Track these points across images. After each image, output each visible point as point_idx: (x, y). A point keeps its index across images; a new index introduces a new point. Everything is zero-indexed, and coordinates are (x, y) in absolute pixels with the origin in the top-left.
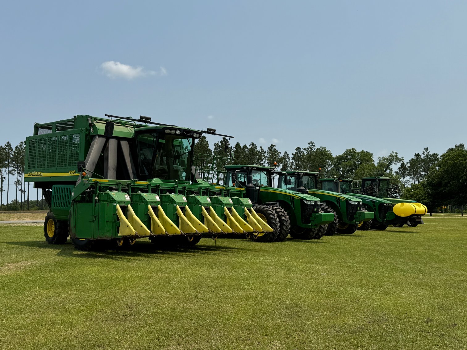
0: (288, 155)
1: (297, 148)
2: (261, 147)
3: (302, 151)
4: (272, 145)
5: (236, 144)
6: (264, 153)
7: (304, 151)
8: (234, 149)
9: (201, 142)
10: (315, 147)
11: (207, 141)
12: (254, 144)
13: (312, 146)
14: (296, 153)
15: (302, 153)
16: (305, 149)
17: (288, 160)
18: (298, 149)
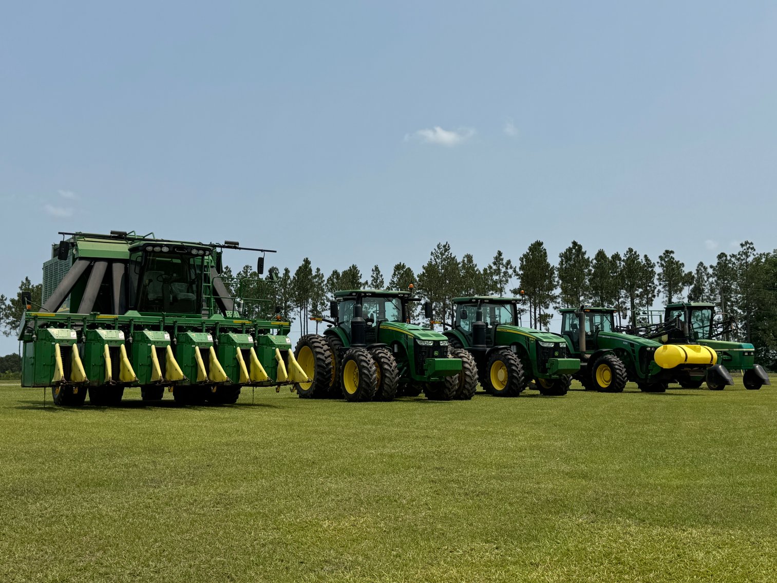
0: (705, 268)
1: (719, 254)
2: (646, 256)
3: (730, 260)
4: (667, 252)
5: (597, 252)
6: (652, 267)
7: (733, 259)
8: (595, 261)
9: (533, 252)
10: (755, 250)
11: (545, 250)
12: (634, 251)
13: (748, 249)
14: (718, 263)
15: (730, 263)
16: (734, 256)
17: (706, 279)
18: (722, 255)
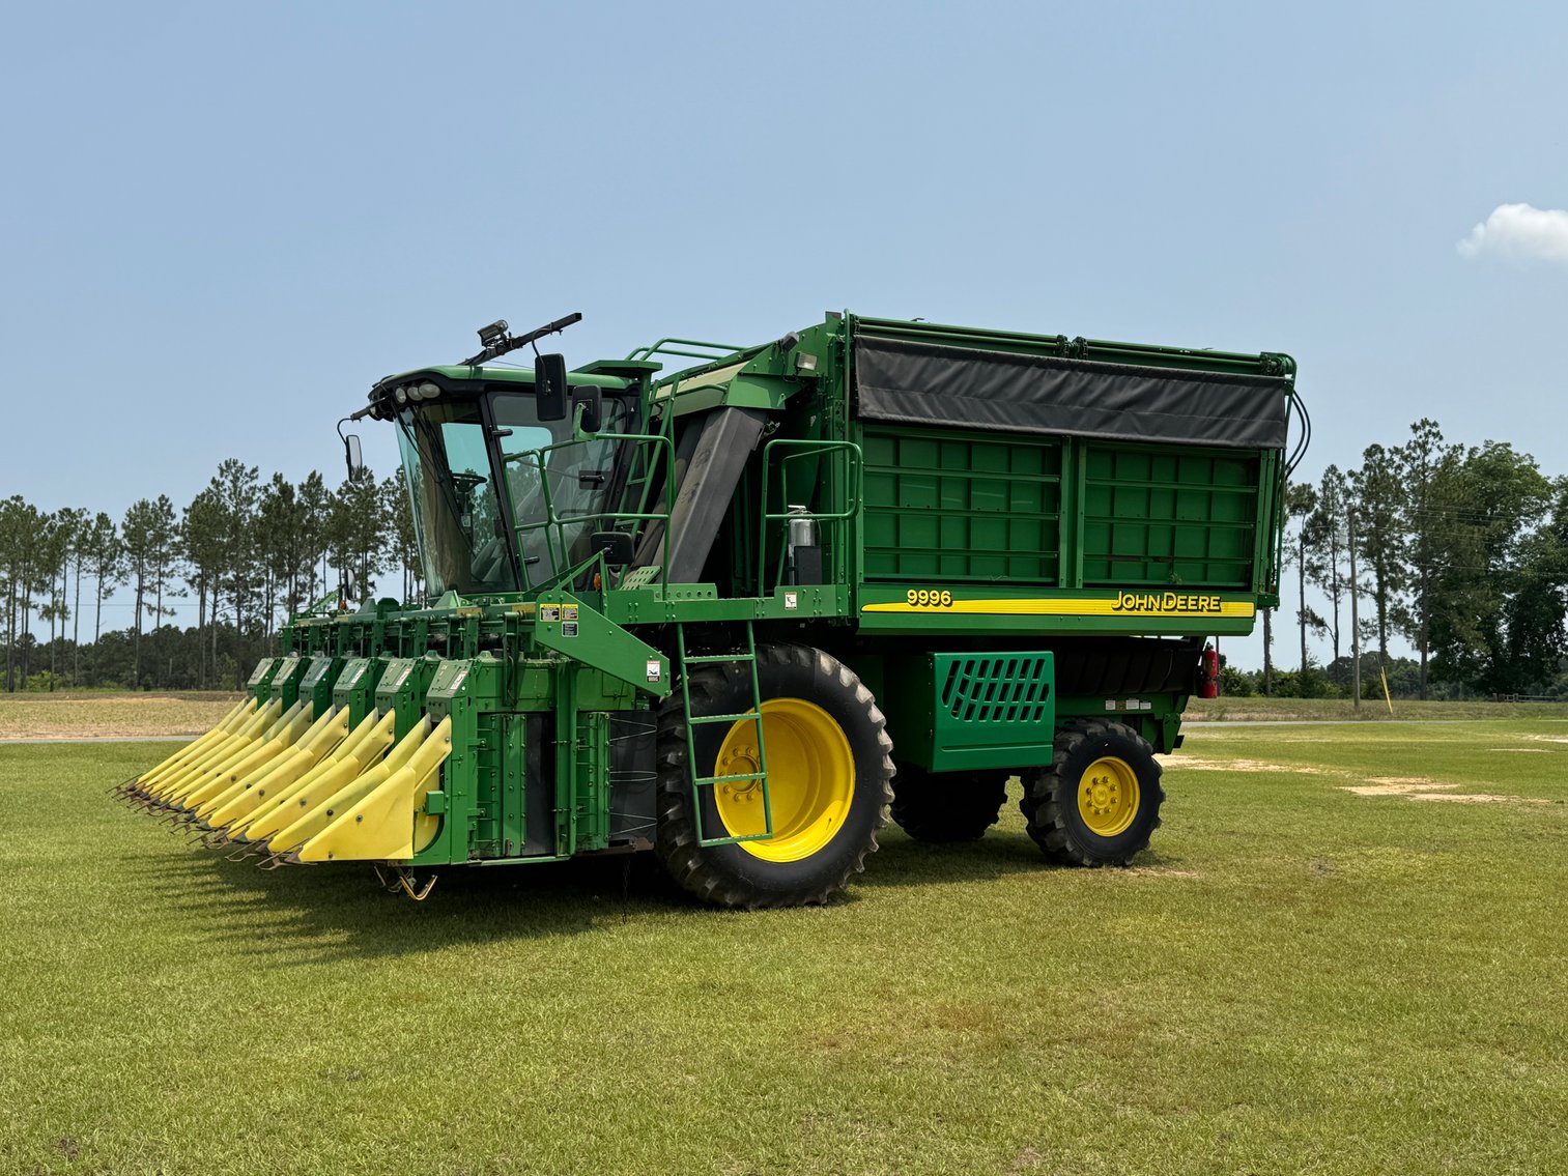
0: (1341, 479)
1: (1368, 447)
3: (1391, 459)
10: (1441, 438)
13: (1426, 436)
14: (1367, 467)
15: (1390, 466)
17: (1341, 500)
18: (1373, 450)
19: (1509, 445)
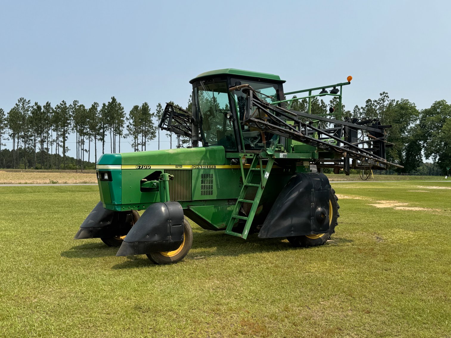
0: (359, 109)
1: (367, 100)
6: (325, 107)
13: (384, 97)
14: (366, 106)
15: (373, 106)
19: (408, 100)
